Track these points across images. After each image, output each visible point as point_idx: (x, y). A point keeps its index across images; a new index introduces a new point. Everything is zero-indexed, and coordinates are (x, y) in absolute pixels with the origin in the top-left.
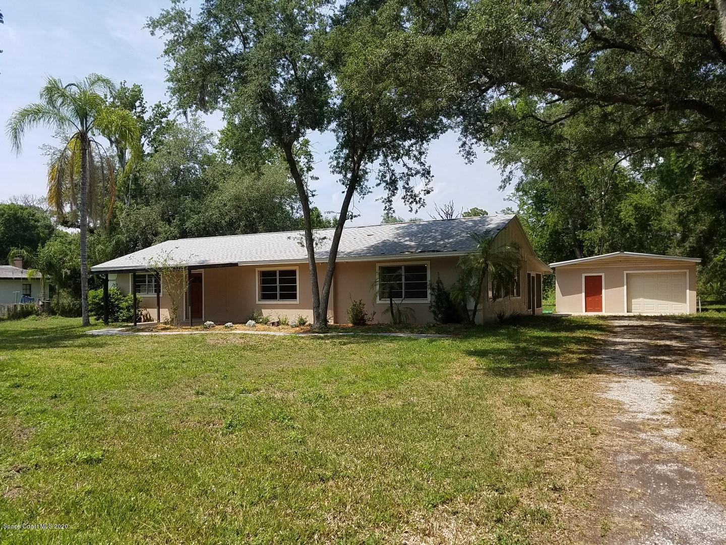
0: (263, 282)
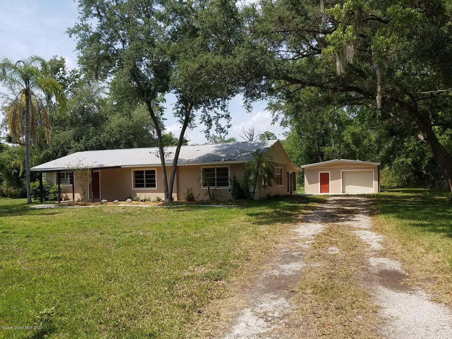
0: (136, 177)
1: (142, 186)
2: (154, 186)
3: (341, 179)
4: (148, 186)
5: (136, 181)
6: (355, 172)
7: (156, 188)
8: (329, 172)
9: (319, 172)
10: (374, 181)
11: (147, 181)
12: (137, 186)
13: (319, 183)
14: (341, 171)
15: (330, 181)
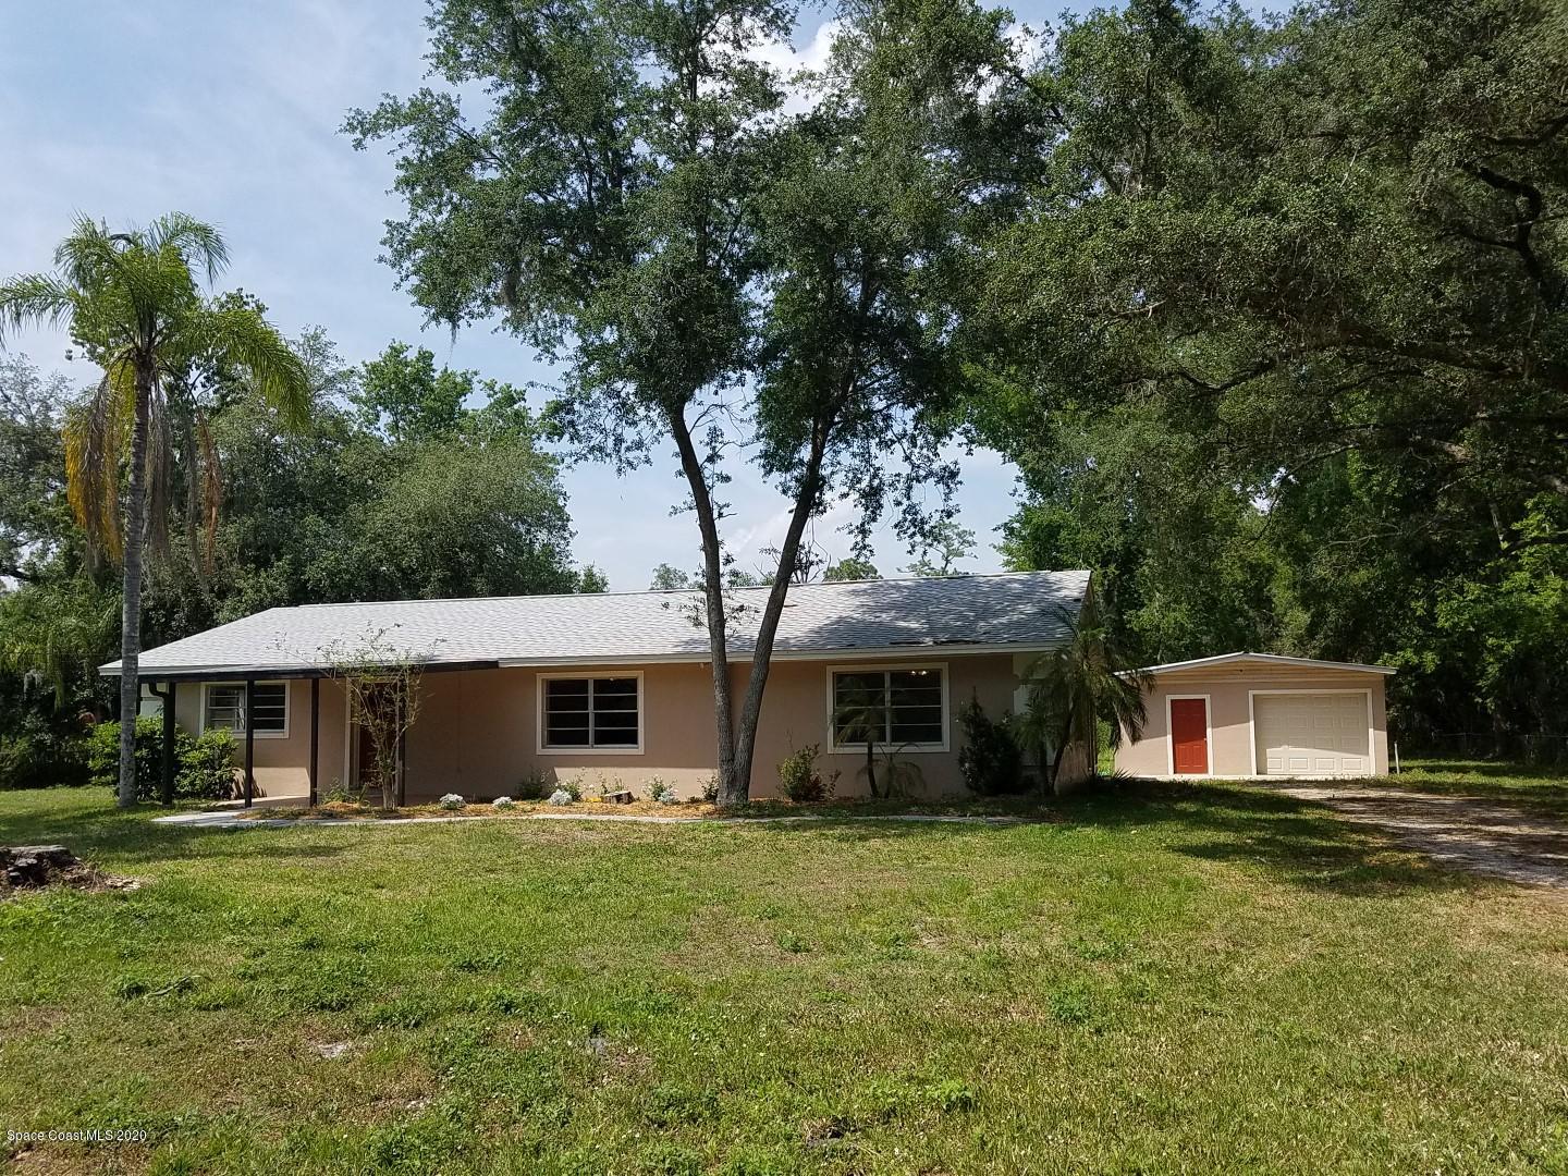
0: (552, 704)
1: (581, 739)
2: (631, 738)
3: (1252, 723)
4: (602, 739)
5: (552, 721)
6: (1303, 698)
7: (639, 749)
8: (1207, 697)
9: (1169, 698)
10: (1371, 730)
11: (600, 720)
12: (555, 738)
13: (1169, 737)
14: (1251, 693)
15: (1209, 731)
